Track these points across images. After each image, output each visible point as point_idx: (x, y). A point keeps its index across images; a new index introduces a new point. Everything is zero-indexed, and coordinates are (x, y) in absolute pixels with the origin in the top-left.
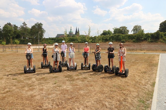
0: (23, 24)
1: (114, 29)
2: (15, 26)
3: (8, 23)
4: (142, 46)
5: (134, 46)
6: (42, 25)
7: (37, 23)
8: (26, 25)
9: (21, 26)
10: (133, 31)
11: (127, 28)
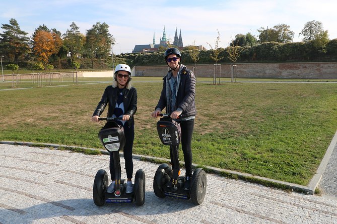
0: (71, 26)
1: (259, 31)
2: (55, 30)
3: (42, 25)
4: (322, 67)
5: (306, 67)
6: (107, 26)
7: (98, 23)
8: (77, 28)
9: (68, 31)
10: (303, 35)
11: (289, 26)
